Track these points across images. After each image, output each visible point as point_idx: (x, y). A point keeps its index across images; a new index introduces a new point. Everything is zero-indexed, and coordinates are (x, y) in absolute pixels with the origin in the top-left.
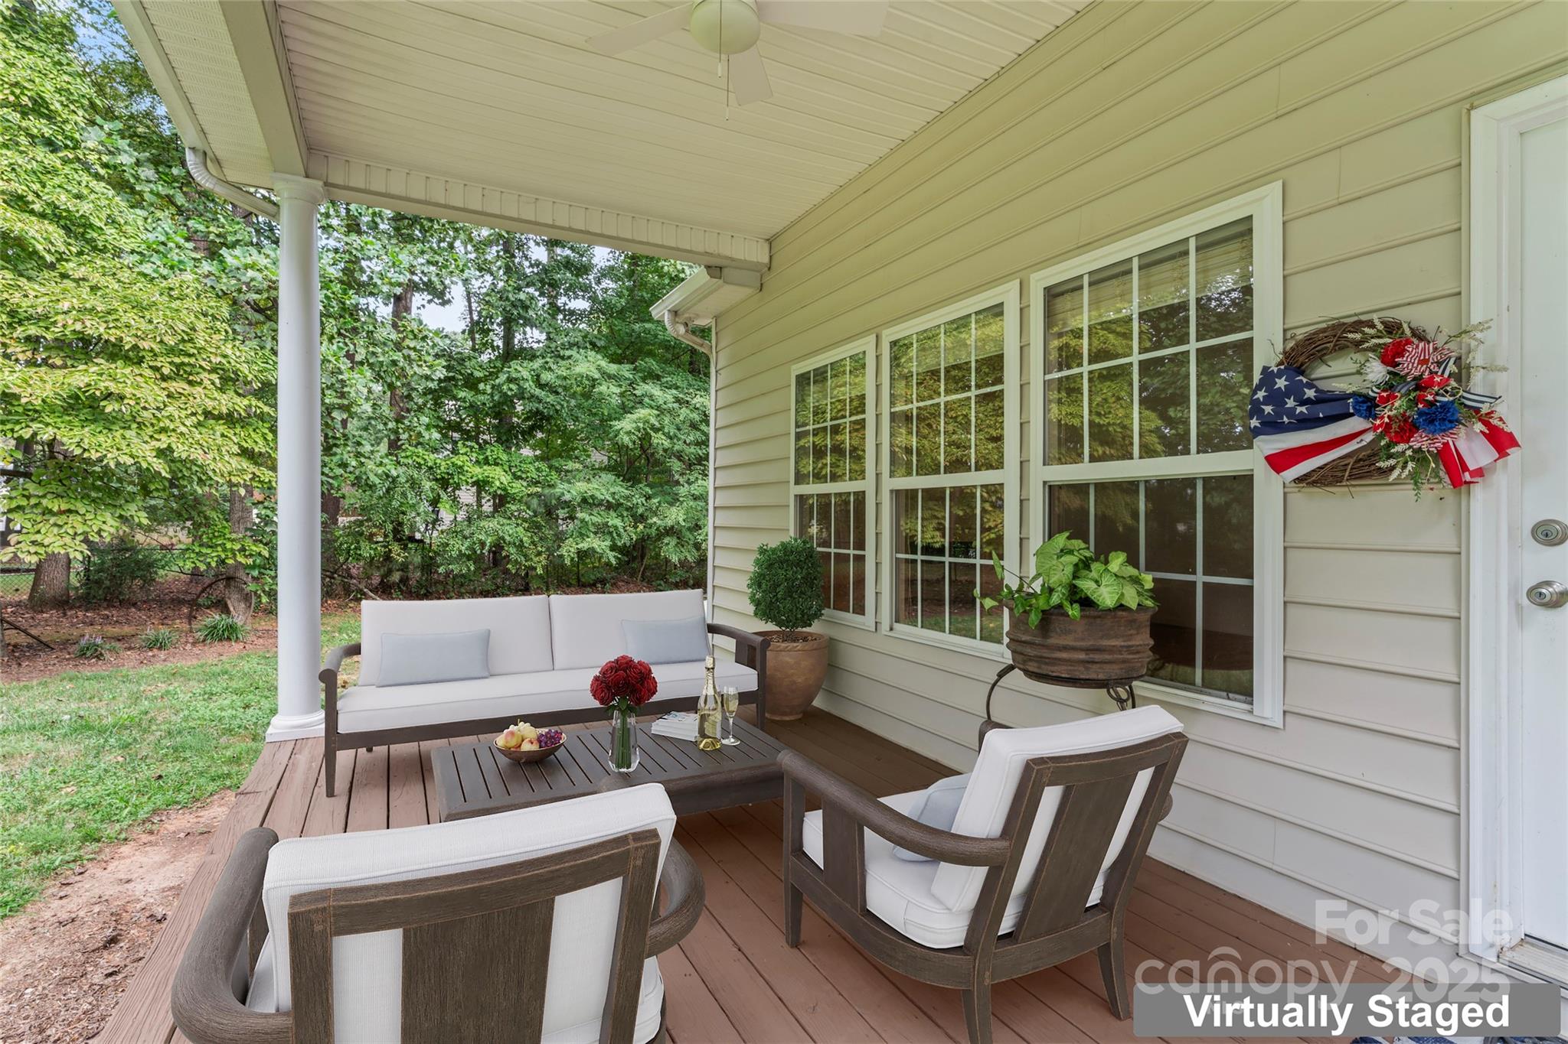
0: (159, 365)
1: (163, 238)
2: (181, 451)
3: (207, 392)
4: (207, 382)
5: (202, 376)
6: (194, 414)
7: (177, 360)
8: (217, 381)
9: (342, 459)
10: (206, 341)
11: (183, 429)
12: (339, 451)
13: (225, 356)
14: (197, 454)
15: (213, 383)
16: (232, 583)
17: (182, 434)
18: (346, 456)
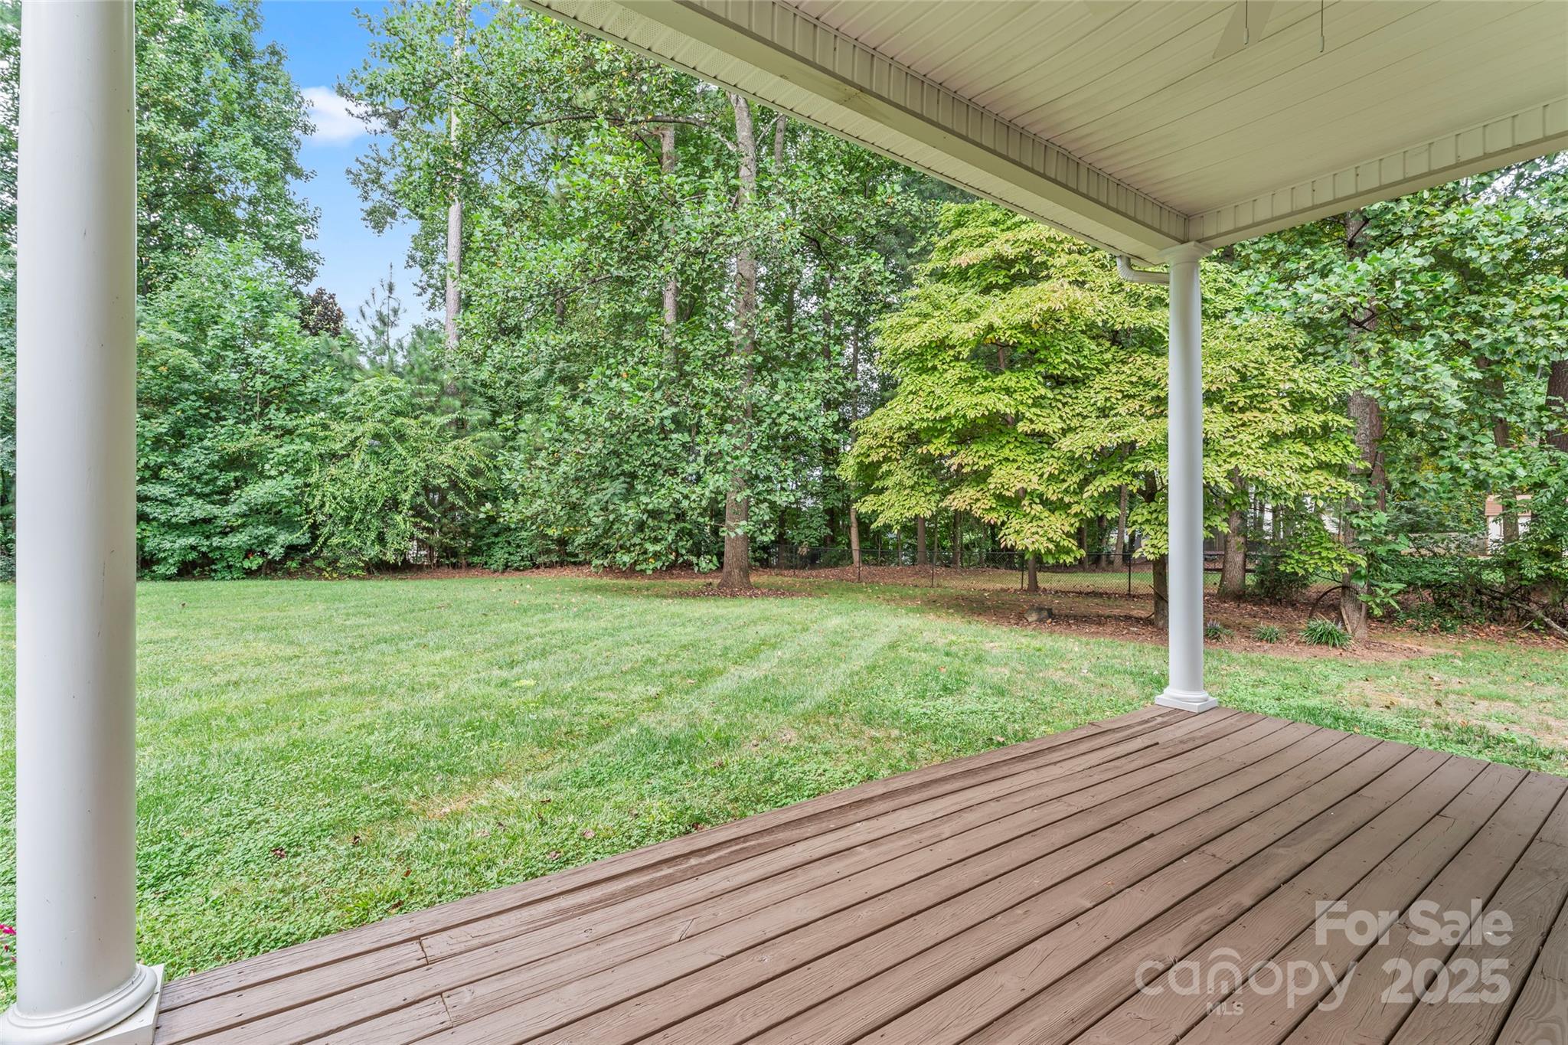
0: (1235, 400)
1: (1258, 289)
2: (1246, 470)
3: (1275, 416)
4: (1276, 407)
5: (1272, 403)
6: (1260, 437)
7: (1249, 393)
8: (1287, 405)
9: (1451, 463)
10: (1275, 370)
11: (1249, 451)
12: (1447, 453)
13: (1294, 381)
14: (1260, 472)
15: (1284, 406)
16: (1347, 592)
17: (1248, 456)
18: (1456, 459)
